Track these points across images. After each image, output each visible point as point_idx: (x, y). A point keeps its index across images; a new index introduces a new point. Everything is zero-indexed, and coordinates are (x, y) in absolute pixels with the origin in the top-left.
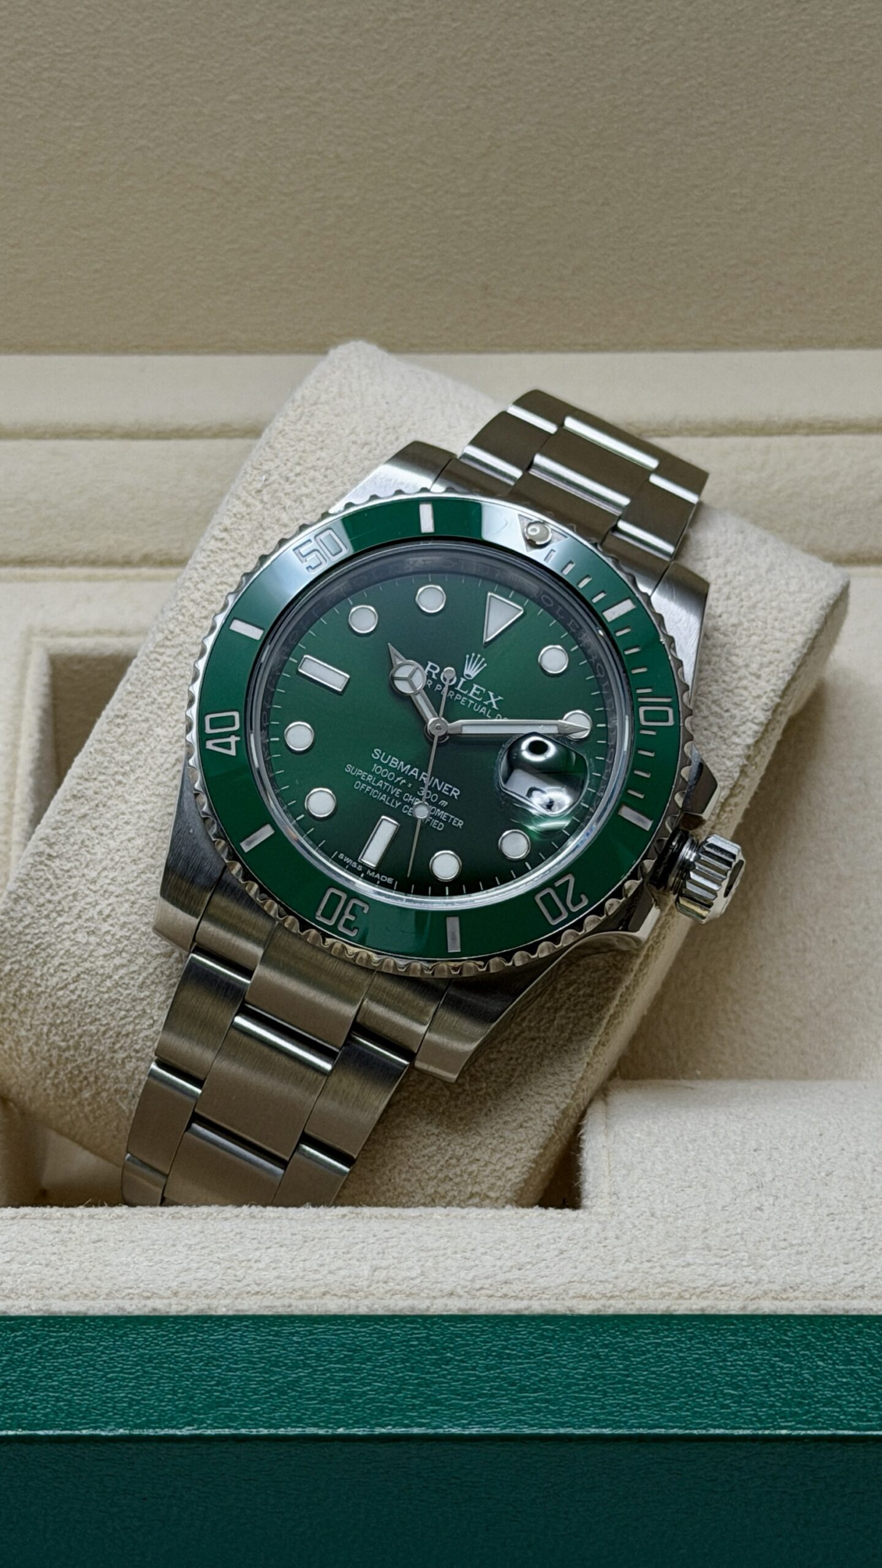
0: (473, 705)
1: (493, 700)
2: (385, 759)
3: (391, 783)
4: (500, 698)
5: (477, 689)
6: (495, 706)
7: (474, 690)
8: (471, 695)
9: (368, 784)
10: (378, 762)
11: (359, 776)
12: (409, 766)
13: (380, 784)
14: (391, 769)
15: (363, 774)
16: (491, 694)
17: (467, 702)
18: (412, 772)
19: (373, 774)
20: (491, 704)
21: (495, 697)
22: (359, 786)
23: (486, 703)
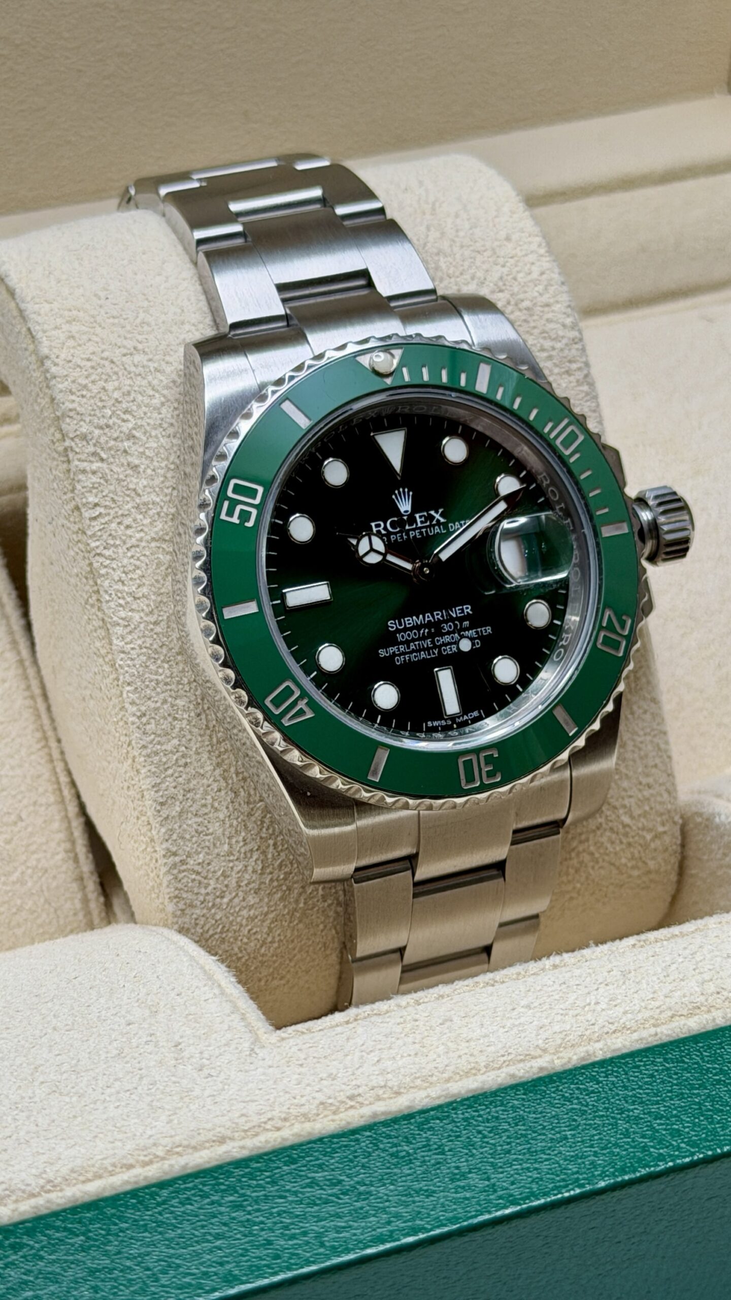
0: (426, 532)
1: (437, 516)
2: (400, 625)
3: (419, 639)
4: (440, 511)
5: (420, 517)
6: (442, 520)
7: (419, 520)
8: (419, 525)
9: (404, 654)
10: (398, 631)
11: (394, 653)
12: (421, 616)
13: (412, 646)
14: (411, 629)
15: (395, 649)
16: (432, 513)
17: (421, 533)
18: (427, 619)
19: (402, 643)
20: (438, 521)
21: (437, 512)
22: (399, 661)
23: (434, 522)
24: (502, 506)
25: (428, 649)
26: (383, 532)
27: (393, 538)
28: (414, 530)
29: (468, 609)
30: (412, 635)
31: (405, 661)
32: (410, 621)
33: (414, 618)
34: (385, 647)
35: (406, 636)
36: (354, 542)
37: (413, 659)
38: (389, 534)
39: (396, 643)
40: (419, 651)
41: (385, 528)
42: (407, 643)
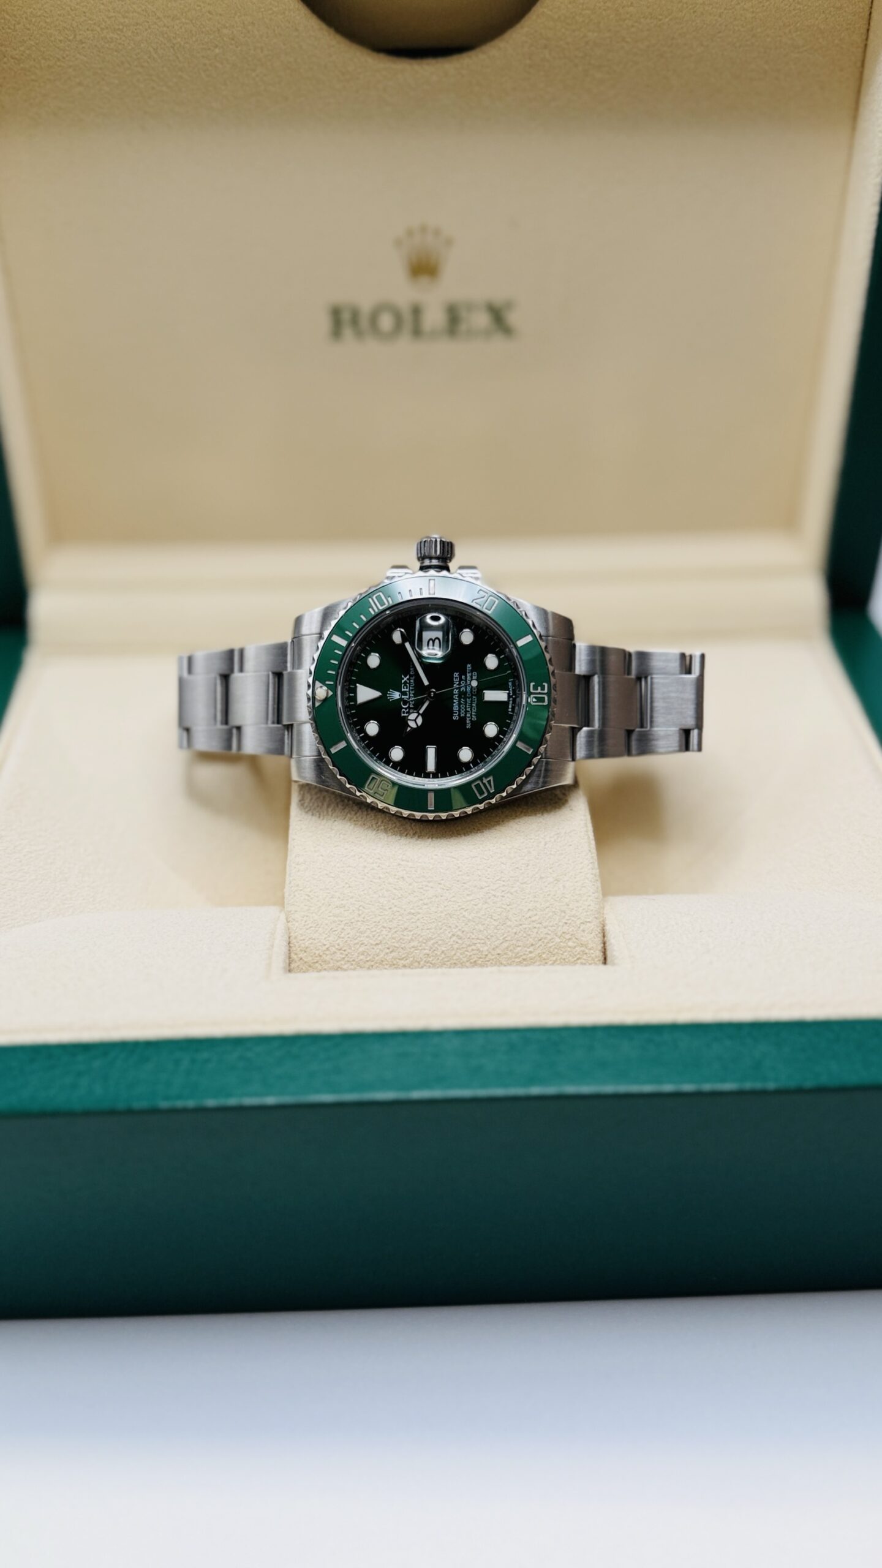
24: (407, 645)
25: (472, 701)
26: (407, 710)
27: (411, 706)
28: (410, 693)
29: (456, 675)
30: (463, 708)
31: (475, 715)
32: (456, 708)
33: (454, 704)
34: (466, 723)
35: (462, 712)
36: (409, 729)
37: (475, 711)
38: (409, 708)
39: (465, 717)
40: (471, 706)
41: (406, 709)
42: (466, 712)
